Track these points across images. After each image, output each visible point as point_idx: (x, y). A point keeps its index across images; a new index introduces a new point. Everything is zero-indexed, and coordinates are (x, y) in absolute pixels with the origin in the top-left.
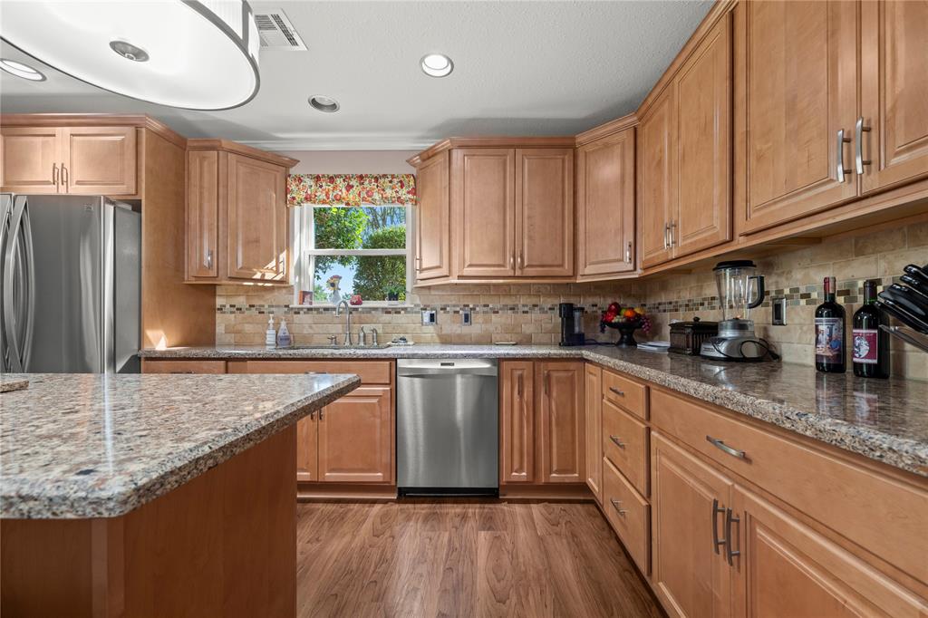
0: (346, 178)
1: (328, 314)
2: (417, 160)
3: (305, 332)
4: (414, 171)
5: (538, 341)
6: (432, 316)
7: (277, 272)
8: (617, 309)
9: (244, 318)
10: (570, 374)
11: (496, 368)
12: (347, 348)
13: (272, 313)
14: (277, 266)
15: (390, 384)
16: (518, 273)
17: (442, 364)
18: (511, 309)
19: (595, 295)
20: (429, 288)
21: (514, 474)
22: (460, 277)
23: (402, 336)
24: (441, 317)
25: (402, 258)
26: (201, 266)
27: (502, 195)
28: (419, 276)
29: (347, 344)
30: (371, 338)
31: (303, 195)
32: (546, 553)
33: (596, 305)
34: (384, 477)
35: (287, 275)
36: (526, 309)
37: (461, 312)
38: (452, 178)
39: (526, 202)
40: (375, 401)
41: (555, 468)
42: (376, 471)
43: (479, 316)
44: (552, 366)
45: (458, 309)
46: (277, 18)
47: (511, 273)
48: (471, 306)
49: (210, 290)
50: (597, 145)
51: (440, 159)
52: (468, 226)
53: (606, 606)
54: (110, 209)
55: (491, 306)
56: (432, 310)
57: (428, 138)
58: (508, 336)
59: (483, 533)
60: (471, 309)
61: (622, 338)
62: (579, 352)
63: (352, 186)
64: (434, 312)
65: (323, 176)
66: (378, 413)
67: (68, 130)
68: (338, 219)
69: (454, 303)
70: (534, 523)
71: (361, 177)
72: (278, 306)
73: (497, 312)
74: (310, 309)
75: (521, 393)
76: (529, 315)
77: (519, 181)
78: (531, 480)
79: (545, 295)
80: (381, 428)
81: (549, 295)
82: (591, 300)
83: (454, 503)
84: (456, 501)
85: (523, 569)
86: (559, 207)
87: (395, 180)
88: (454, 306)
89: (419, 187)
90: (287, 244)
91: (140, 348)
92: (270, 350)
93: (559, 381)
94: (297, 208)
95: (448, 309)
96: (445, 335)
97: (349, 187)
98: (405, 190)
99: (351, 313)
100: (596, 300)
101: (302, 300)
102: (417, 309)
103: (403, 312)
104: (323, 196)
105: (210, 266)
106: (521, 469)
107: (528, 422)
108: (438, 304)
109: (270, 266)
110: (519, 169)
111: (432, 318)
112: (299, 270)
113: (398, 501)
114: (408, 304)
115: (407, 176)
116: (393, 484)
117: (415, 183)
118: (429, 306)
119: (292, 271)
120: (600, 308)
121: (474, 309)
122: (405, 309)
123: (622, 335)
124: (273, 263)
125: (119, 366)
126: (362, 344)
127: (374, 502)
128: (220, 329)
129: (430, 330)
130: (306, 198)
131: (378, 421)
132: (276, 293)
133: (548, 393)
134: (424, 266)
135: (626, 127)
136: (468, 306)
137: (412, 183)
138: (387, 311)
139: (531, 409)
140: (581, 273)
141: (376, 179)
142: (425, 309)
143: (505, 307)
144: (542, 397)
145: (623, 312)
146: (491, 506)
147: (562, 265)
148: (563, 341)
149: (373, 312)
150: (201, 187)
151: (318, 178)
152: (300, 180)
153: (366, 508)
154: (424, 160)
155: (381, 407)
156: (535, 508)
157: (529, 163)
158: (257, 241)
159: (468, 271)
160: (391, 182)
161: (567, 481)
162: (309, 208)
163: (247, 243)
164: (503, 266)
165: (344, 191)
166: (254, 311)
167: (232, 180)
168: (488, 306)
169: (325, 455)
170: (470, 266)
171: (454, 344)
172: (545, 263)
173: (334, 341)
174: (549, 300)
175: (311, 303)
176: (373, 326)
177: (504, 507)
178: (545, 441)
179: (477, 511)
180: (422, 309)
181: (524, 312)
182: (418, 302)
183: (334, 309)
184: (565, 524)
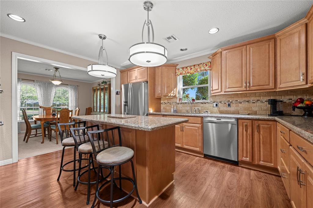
0: (190, 66)
1: (186, 104)
2: (211, 57)
3: (180, 109)
4: (210, 60)
5: (259, 113)
6: (216, 104)
7: (174, 94)
8: (302, 101)
9: (167, 106)
10: (269, 126)
11: (236, 122)
12: (190, 113)
13: (173, 104)
14: (174, 92)
15: (201, 124)
16: (248, 89)
17: (217, 119)
18: (247, 102)
19: (291, 95)
20: (215, 96)
21: (244, 158)
22: (225, 92)
23: (207, 110)
24: (220, 105)
25: (207, 87)
26: (158, 94)
27: (241, 63)
28: (212, 92)
29: (191, 112)
30: (197, 111)
31: (179, 73)
32: (252, 184)
33: (292, 99)
34: (199, 150)
35: (176, 94)
36: (254, 102)
37: (227, 103)
38: (222, 61)
39: (251, 63)
40: (197, 128)
41: (262, 160)
42: (197, 148)
43: (233, 104)
44: (260, 122)
45: (226, 102)
46: (172, 36)
47: (245, 89)
48: (231, 101)
49: (160, 99)
50: (286, 35)
51: (218, 55)
52: (227, 75)
53: (271, 204)
54: (143, 83)
55: (238, 101)
56: (216, 102)
57: (214, 49)
58: (246, 111)
59: (229, 172)
60: (231, 102)
61: (305, 113)
62: (273, 118)
63: (192, 68)
64: (217, 103)
65: (184, 67)
66: (198, 132)
67: (137, 69)
68: (190, 77)
69: (224, 100)
70: (250, 175)
71: (194, 65)
72: (174, 102)
73: (241, 103)
74: (181, 103)
75: (246, 131)
76: (255, 104)
77: (248, 56)
78: (251, 161)
79: (263, 96)
80: (199, 136)
81: (265, 96)
82: (288, 97)
83: (221, 162)
84: (222, 162)
85: (241, 185)
86: (267, 63)
87: (204, 64)
88: (224, 101)
89: (212, 65)
90: (176, 86)
91: (148, 112)
92: (172, 113)
93: (264, 128)
94: (178, 77)
95: (222, 102)
96: (221, 111)
97: (191, 69)
98: (207, 67)
99: (192, 104)
100: (291, 97)
101: (180, 101)
102: (212, 102)
103: (207, 103)
104: (184, 73)
105: (160, 94)
106: (247, 157)
107: (249, 141)
108: (219, 101)
109: (172, 92)
110: (248, 53)
111: (217, 105)
112: (179, 93)
113: (204, 158)
114: (209, 101)
115: (208, 62)
116: (202, 152)
117: (210, 64)
118: (215, 101)
119: (177, 93)
120: (293, 101)
121: (232, 102)
122: (208, 103)
123: (305, 112)
124: (173, 92)
125: (145, 115)
126: (195, 113)
127: (197, 156)
128: (162, 108)
129: (216, 109)
130: (180, 74)
131: (198, 134)
132: (173, 99)
133: (259, 132)
134: (213, 89)
135: (302, 24)
136: (230, 101)
137: (209, 64)
138: (202, 103)
139: (251, 137)
140: (278, 87)
141: (199, 65)
142: (214, 102)
143: (244, 101)
144: (256, 133)
145: (305, 102)
146: (235, 167)
147: (269, 85)
148: (271, 114)
149: (198, 104)
150: (158, 76)
151: (183, 68)
152: (179, 69)
153: (195, 157)
154: (213, 56)
155: (198, 130)
156: (252, 172)
157: (252, 49)
158: (169, 86)
159: (228, 90)
160: (203, 65)
161: (267, 165)
162: (181, 76)
163: (167, 87)
164: (242, 87)
165: (190, 70)
166: (169, 104)
167: (164, 73)
168: (237, 101)
169: (184, 141)
170: (228, 88)
171: (224, 114)
172: (260, 85)
173: (188, 112)
174: (265, 98)
175: (182, 101)
176: (197, 108)
177: (240, 168)
178: (257, 149)
179: (229, 166)
180: (213, 102)
181: (253, 103)
182: (212, 100)
183: (187, 103)
184: (264, 179)
